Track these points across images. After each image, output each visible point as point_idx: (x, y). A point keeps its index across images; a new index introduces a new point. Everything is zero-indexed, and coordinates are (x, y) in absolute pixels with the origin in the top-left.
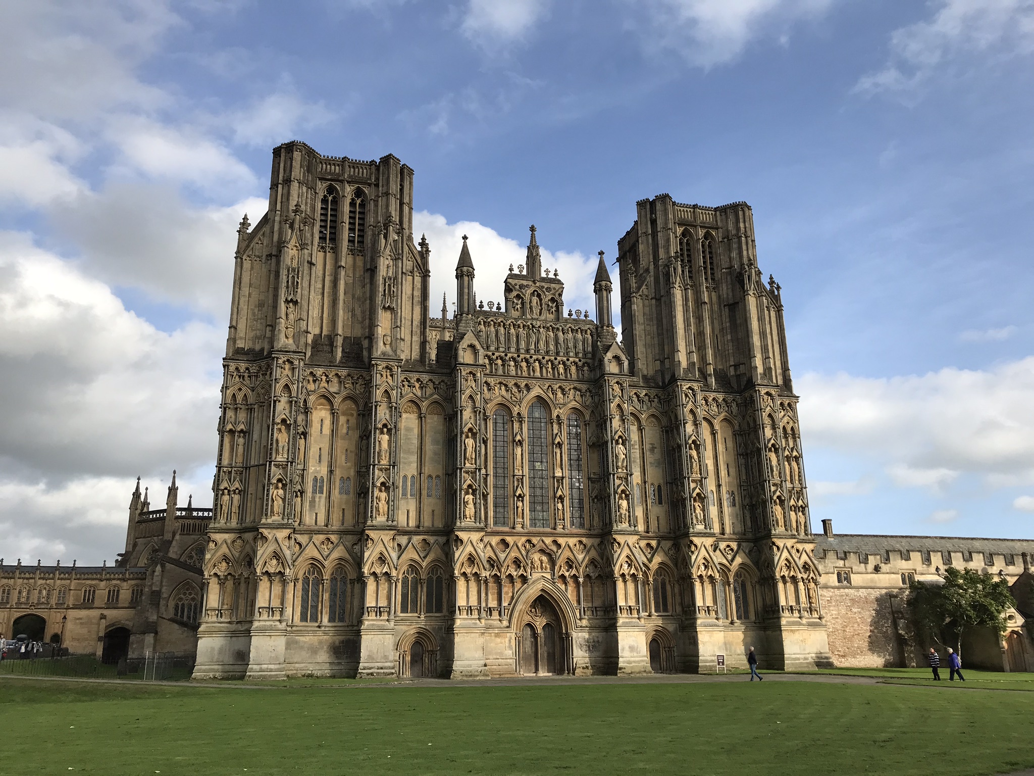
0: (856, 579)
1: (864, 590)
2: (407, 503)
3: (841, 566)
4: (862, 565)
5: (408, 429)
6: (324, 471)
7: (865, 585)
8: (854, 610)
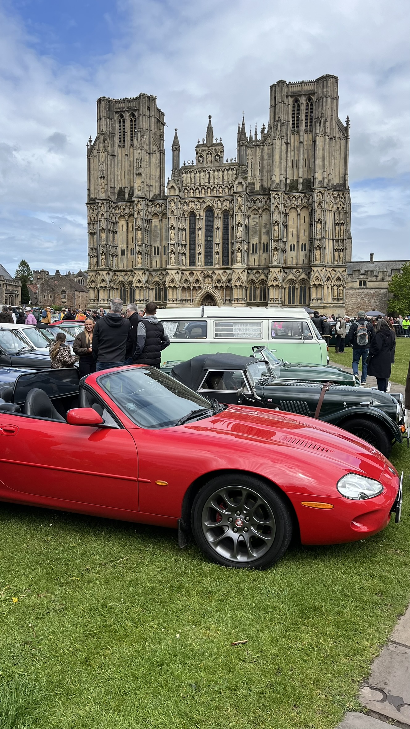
0: (369, 285)
1: (373, 290)
2: (156, 258)
3: (362, 278)
4: (375, 277)
5: (156, 226)
6: (125, 247)
7: (375, 287)
8: (365, 299)
